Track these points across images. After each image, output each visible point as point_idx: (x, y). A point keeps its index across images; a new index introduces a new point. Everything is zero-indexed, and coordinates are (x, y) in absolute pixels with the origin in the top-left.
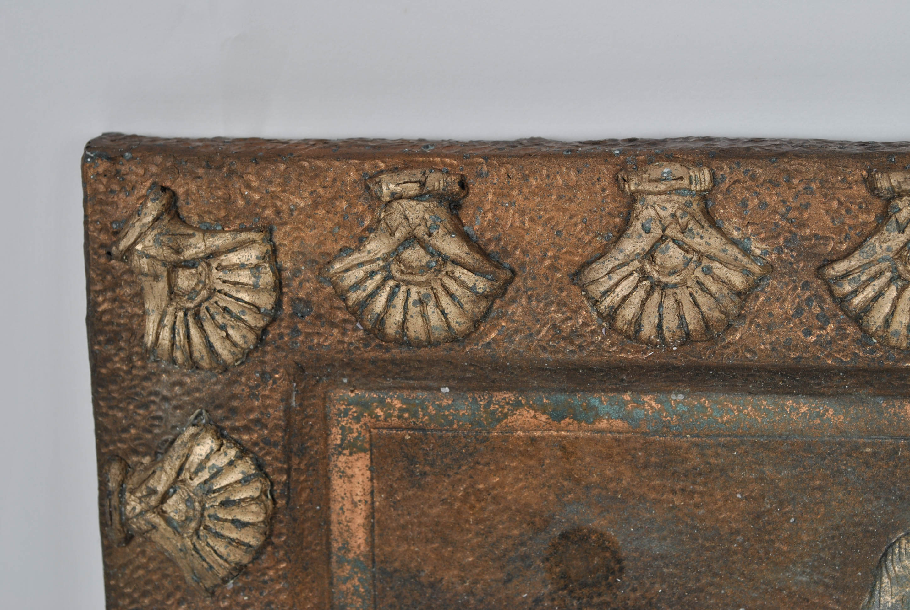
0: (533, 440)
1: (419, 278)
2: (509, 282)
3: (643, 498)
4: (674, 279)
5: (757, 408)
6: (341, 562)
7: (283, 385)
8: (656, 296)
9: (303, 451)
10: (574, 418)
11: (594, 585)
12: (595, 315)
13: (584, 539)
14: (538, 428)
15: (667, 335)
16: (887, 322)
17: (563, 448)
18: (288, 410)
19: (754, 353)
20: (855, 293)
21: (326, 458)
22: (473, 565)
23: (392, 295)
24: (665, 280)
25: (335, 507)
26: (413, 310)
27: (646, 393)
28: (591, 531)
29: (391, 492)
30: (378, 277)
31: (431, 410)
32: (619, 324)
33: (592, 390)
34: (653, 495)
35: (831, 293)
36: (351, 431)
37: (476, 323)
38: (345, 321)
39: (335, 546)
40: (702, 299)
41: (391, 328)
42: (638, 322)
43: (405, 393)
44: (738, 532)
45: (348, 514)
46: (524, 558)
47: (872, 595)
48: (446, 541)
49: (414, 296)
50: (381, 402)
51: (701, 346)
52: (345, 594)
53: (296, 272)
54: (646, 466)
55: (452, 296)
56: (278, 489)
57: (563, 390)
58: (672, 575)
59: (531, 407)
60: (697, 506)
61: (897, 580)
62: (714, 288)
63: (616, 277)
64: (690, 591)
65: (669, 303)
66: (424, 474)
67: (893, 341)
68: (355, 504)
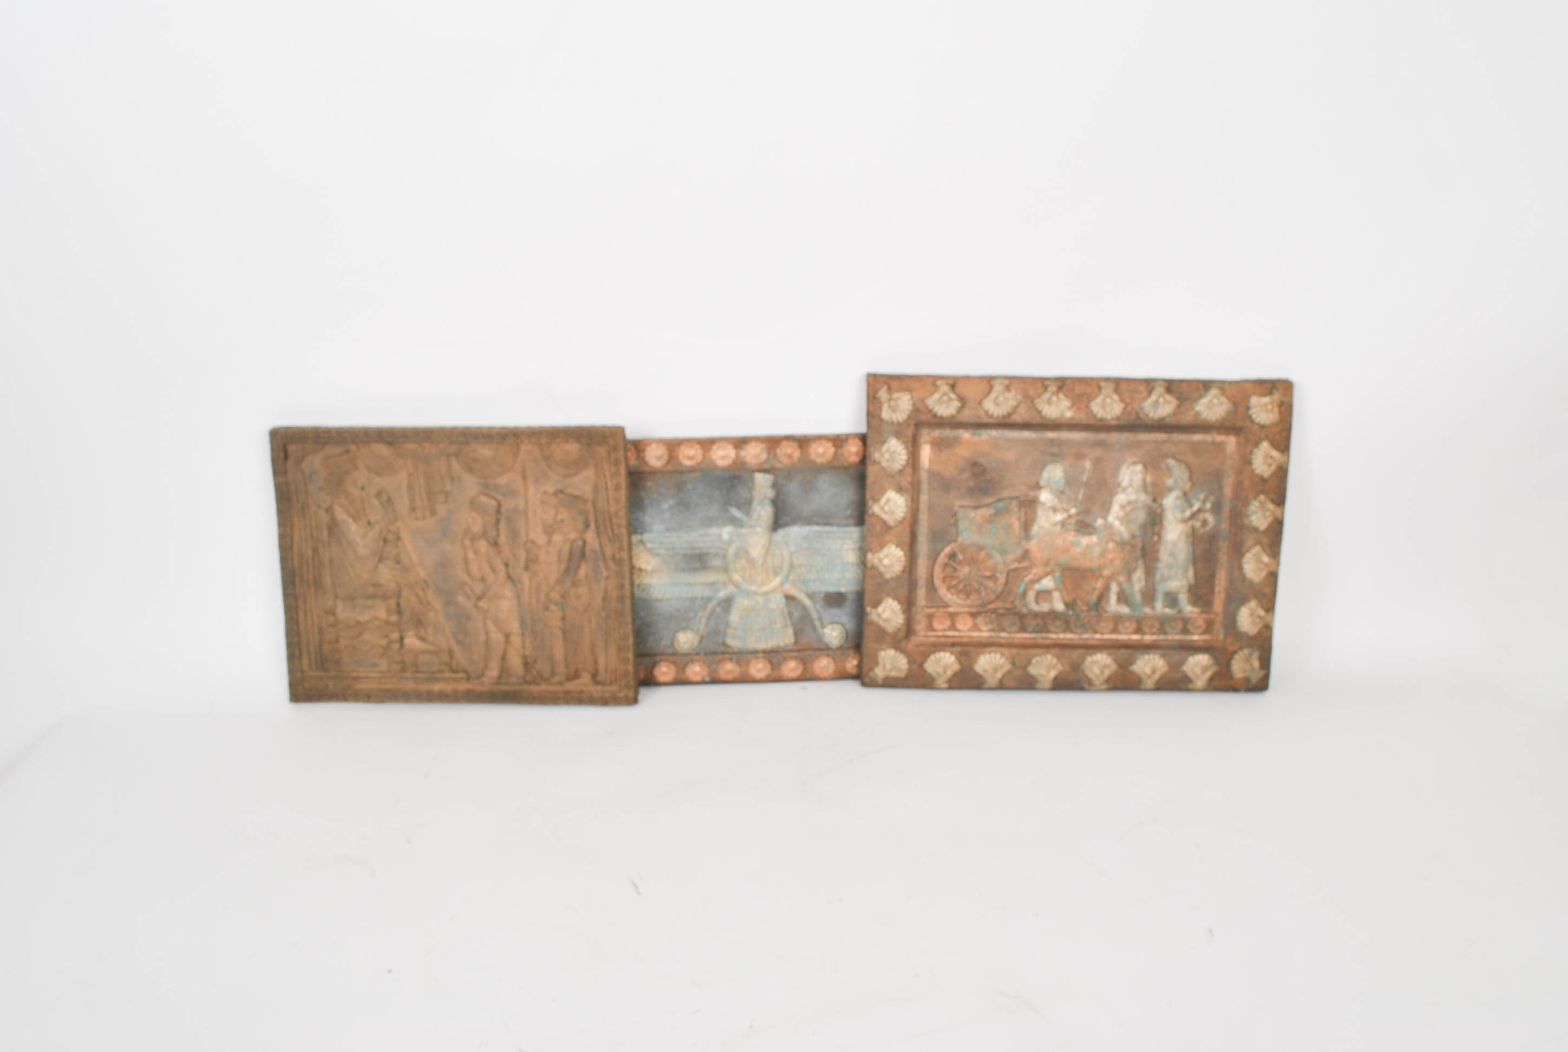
0: (967, 441)
1: (946, 403)
2: (964, 404)
5: (1018, 434)
6: (922, 470)
7: (913, 428)
8: (997, 407)
9: (916, 443)
10: (977, 436)
11: (980, 475)
12: (982, 411)
13: (978, 464)
14: (968, 438)
15: (999, 415)
16: (1046, 413)
17: (974, 443)
18: (913, 433)
19: (1017, 419)
20: (1039, 407)
21: (920, 445)
22: (952, 470)
23: (940, 407)
24: (999, 403)
25: (922, 457)
26: (943, 410)
27: (989, 431)
28: (980, 462)
29: (934, 453)
30: (936, 403)
31: (945, 434)
32: (989, 413)
33: (981, 429)
34: (993, 453)
35: (1034, 407)
36: (927, 439)
37: (958, 413)
38: (928, 413)
39: (921, 466)
40: (1007, 407)
41: (938, 414)
42: (993, 412)
43: (941, 431)
44: (1012, 462)
45: (925, 459)
46: (965, 468)
47: (1041, 476)
48: (946, 465)
49: (944, 407)
50: (935, 433)
51: (1005, 418)
52: (922, 478)
53: (917, 402)
54: (992, 447)
55: (953, 407)
56: (910, 452)
57: (975, 429)
58: (997, 472)
59: (968, 433)
60: (1003, 456)
61: (1046, 472)
62: (1010, 405)
63: (989, 402)
64: (1001, 475)
65: (1000, 409)
66: (943, 449)
68: (926, 456)
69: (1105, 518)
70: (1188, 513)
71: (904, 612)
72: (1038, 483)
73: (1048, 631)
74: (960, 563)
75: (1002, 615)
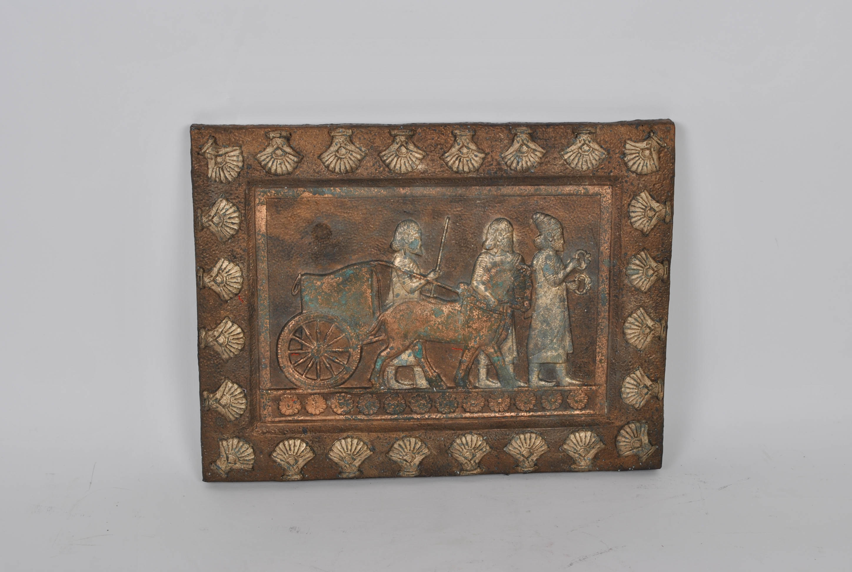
0: (308, 201)
1: (280, 158)
2: (302, 159)
3: (336, 215)
4: (343, 157)
5: (364, 190)
6: (258, 234)
7: (244, 187)
8: (339, 161)
9: (249, 205)
10: (319, 194)
11: (324, 238)
12: (324, 167)
13: (322, 226)
14: (310, 197)
15: (342, 171)
16: (395, 167)
17: (316, 202)
18: (245, 193)
19: (363, 175)
20: (387, 159)
21: (255, 207)
22: (293, 234)
23: (273, 162)
24: (341, 157)
25: (257, 220)
26: (278, 166)
27: (337, 187)
28: (324, 224)
29: (271, 215)
30: (269, 158)
31: (282, 193)
32: (330, 168)
33: (323, 187)
34: (339, 214)
35: (381, 160)
36: (261, 199)
37: (295, 169)
38: (261, 170)
39: (257, 230)
40: (350, 162)
41: (273, 171)
42: (335, 168)
43: (275, 189)
44: (360, 223)
45: (260, 221)
46: (307, 232)
47: (394, 238)
48: (286, 228)
49: (279, 162)
50: (269, 191)
51: (350, 174)
52: (259, 243)
53: (248, 158)
54: (337, 206)
55: (288, 162)
56: (243, 215)
57: (315, 187)
58: (344, 235)
59: (308, 192)
60: (350, 216)
61: (400, 233)
62: (353, 159)
63: (329, 157)
64: (349, 239)
65: (342, 163)
66: (280, 210)
67: (396, 171)
68: (262, 219)
69: (469, 284)
70: (561, 275)
71: (245, 396)
72: (391, 246)
73: (412, 412)
74: (307, 338)
75: (359, 395)
